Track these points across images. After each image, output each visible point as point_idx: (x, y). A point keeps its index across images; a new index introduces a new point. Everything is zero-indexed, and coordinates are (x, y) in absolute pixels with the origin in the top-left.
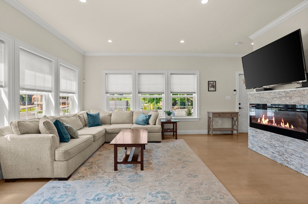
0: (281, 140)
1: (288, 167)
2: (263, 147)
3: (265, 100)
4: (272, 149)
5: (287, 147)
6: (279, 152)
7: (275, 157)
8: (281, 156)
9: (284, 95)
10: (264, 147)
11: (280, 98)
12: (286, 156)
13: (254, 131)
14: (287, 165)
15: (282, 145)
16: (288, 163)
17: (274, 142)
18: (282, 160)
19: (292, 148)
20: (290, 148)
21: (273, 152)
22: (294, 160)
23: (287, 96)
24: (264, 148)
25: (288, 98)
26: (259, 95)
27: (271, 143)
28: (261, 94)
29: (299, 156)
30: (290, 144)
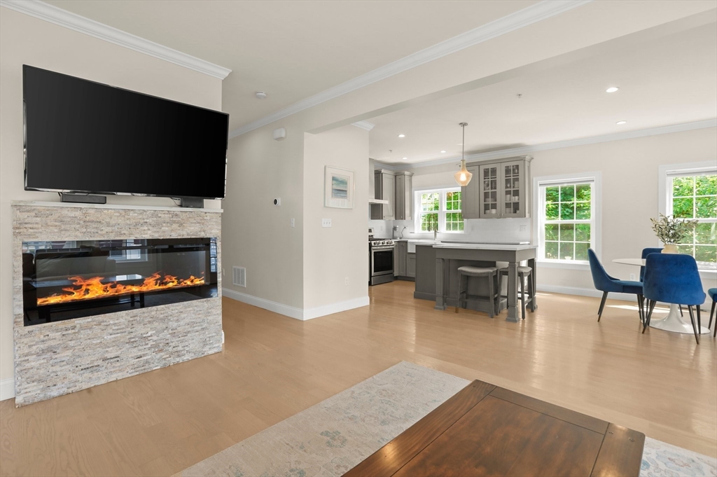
0: (162, 316)
1: (178, 364)
2: (100, 362)
3: (109, 229)
4: (135, 350)
5: (175, 325)
6: (156, 346)
7: (147, 362)
8: (161, 351)
9: (167, 220)
10: (105, 360)
11: (158, 224)
12: (173, 344)
13: (57, 331)
14: (178, 359)
15: (164, 327)
16: (179, 356)
17: (140, 330)
18: (165, 359)
19: (187, 321)
20: (182, 323)
21: (140, 353)
22: (190, 342)
23: (174, 222)
24: (105, 364)
25: (175, 226)
26: (78, 214)
27: (132, 335)
28: (92, 211)
29: (200, 328)
30: (183, 316)
